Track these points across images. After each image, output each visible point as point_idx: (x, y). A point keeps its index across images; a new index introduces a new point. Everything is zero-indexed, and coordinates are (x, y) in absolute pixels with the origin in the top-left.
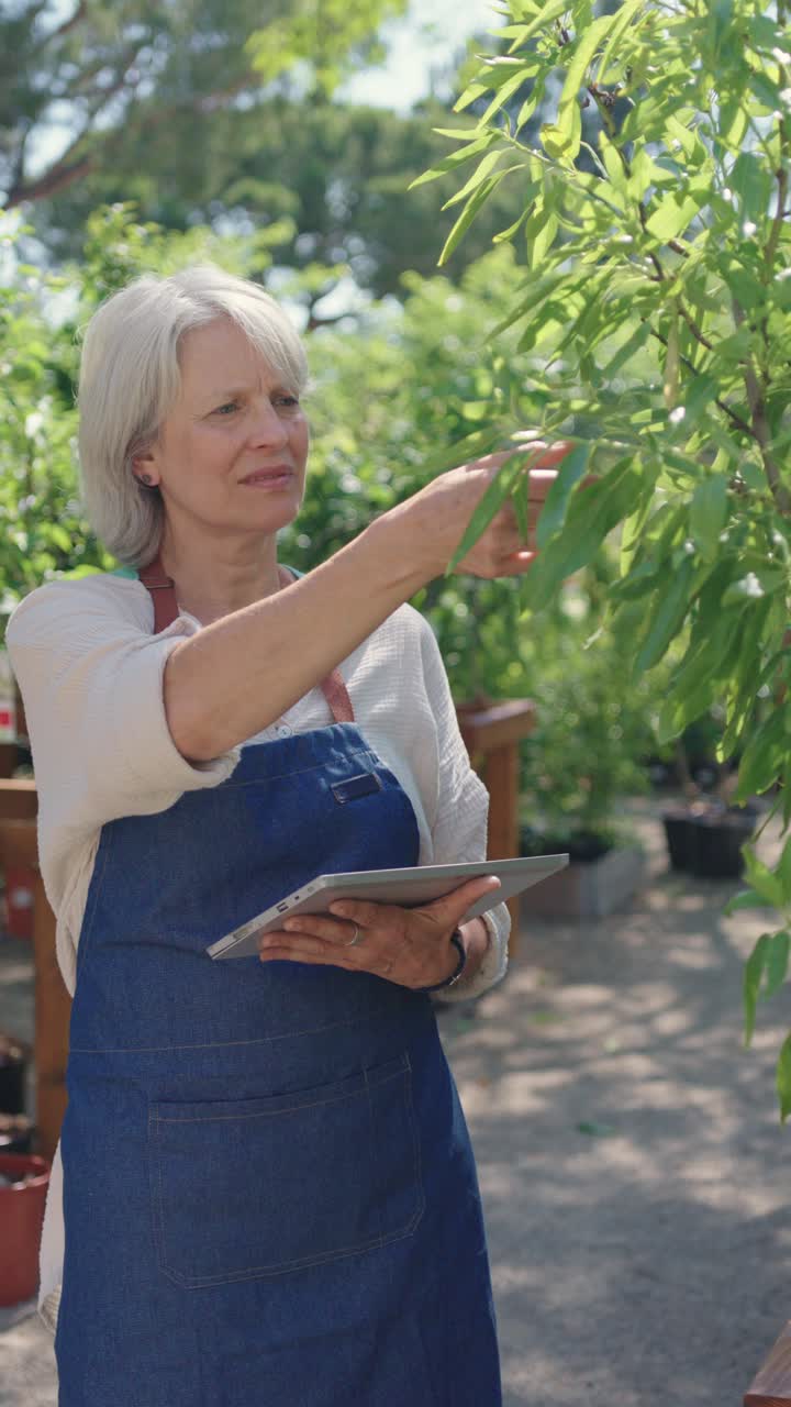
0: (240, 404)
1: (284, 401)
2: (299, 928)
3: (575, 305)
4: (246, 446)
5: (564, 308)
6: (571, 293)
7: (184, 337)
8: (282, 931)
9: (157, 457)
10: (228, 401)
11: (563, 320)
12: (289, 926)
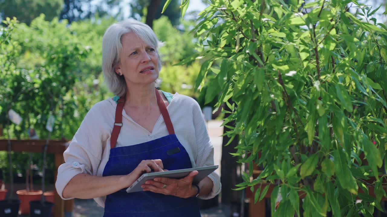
0: (138, 52)
1: (150, 50)
2: (149, 183)
3: (210, 25)
4: (140, 62)
5: (207, 26)
6: (210, 22)
7: (122, 37)
8: (145, 184)
9: (120, 68)
10: (134, 51)
11: (206, 29)
12: (146, 183)
